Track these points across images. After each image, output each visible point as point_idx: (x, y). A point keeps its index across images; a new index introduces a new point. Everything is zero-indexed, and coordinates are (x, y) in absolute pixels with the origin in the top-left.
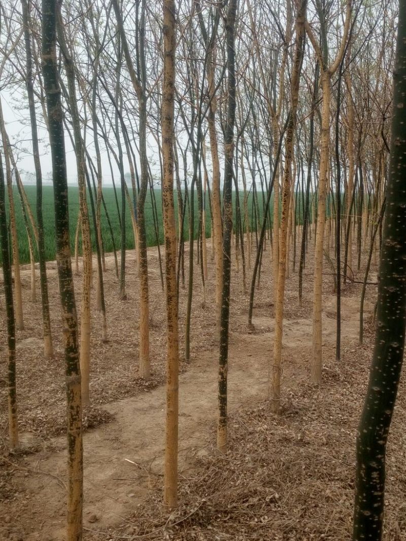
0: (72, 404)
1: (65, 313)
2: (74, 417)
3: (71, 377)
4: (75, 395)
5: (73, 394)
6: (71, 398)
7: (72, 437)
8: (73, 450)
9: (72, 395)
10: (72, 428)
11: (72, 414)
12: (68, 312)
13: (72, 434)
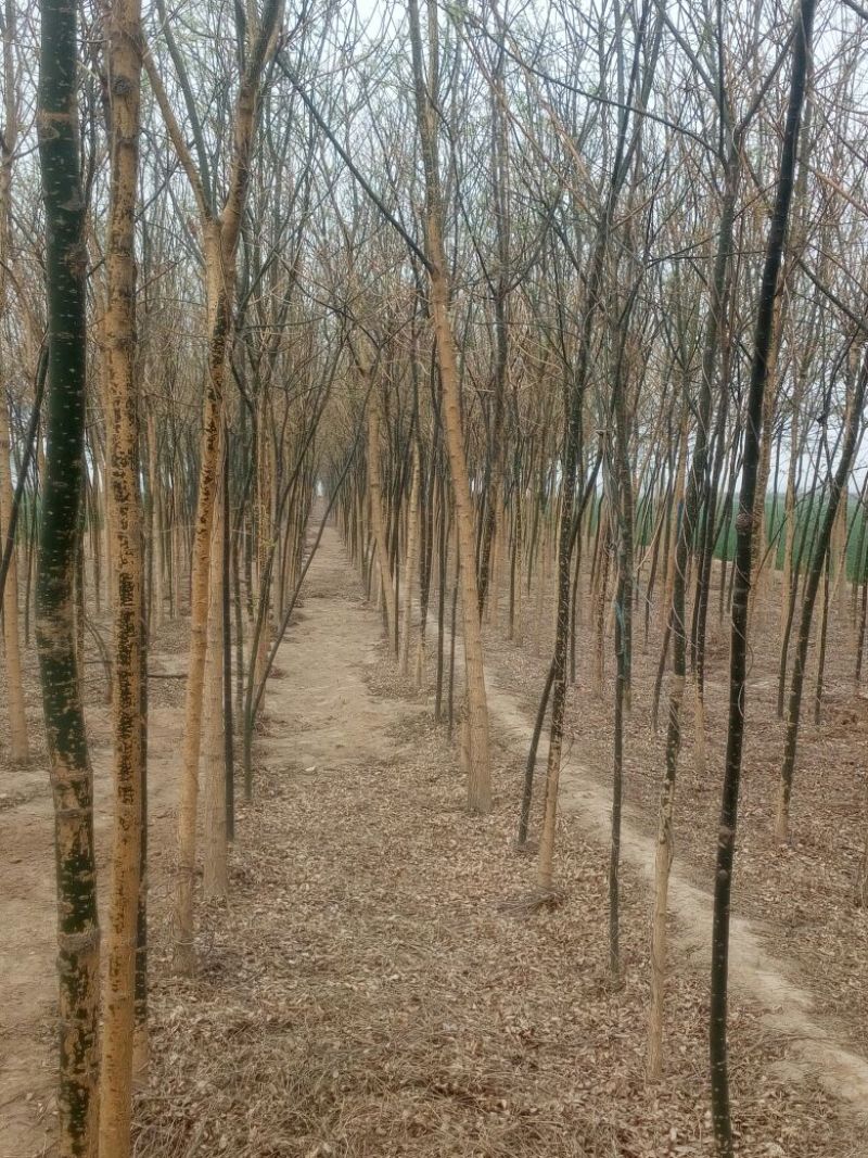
0: (83, 1004)
1: (69, 769)
2: (86, 1038)
3: (79, 935)
4: (90, 980)
5: (87, 977)
6: (81, 990)
7: (81, 1092)
8: (83, 1124)
9: (82, 981)
10: (79, 1067)
11: (81, 1030)
12: (77, 767)
13: (81, 1083)
